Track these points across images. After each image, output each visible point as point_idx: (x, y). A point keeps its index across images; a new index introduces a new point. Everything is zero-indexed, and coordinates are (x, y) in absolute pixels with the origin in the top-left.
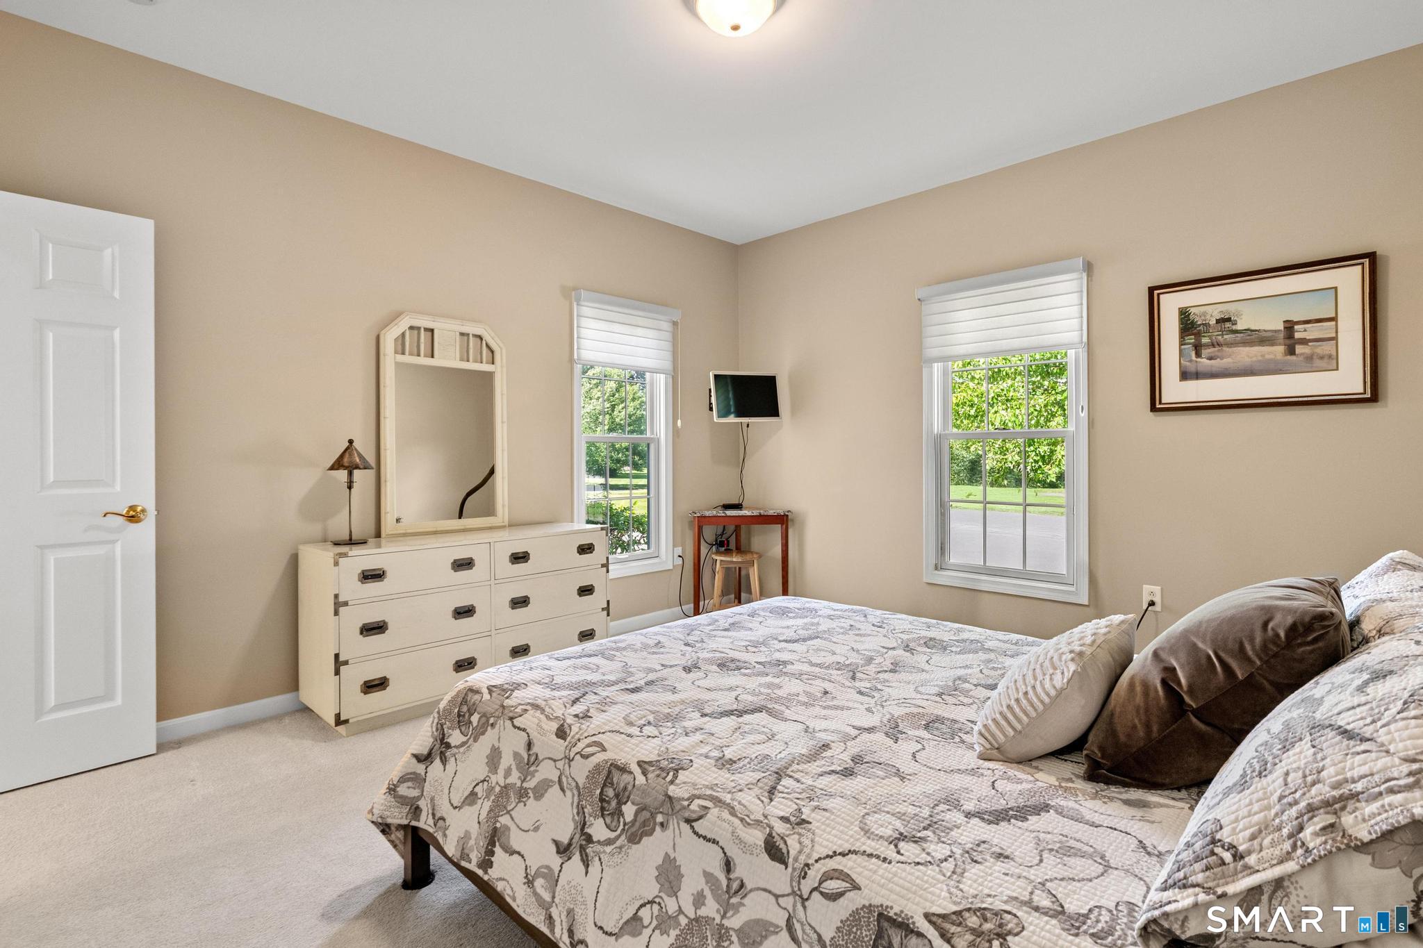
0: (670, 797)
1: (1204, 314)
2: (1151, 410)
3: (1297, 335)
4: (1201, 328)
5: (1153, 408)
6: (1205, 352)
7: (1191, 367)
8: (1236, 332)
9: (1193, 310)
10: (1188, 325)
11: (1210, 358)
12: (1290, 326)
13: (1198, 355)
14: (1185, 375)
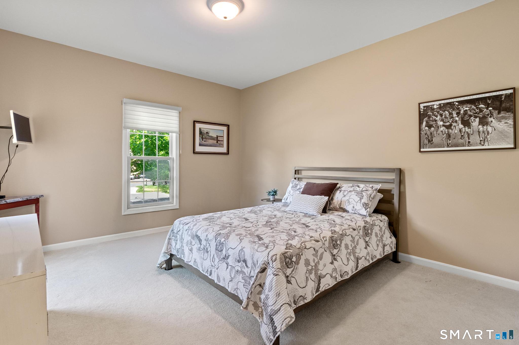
0: (299, 248)
1: (204, 130)
2: (193, 153)
3: (218, 139)
4: (203, 134)
5: (194, 153)
6: (204, 140)
7: (201, 143)
8: (209, 136)
9: (202, 129)
10: (201, 133)
11: (205, 141)
12: (217, 137)
13: (202, 140)
14: (200, 145)
